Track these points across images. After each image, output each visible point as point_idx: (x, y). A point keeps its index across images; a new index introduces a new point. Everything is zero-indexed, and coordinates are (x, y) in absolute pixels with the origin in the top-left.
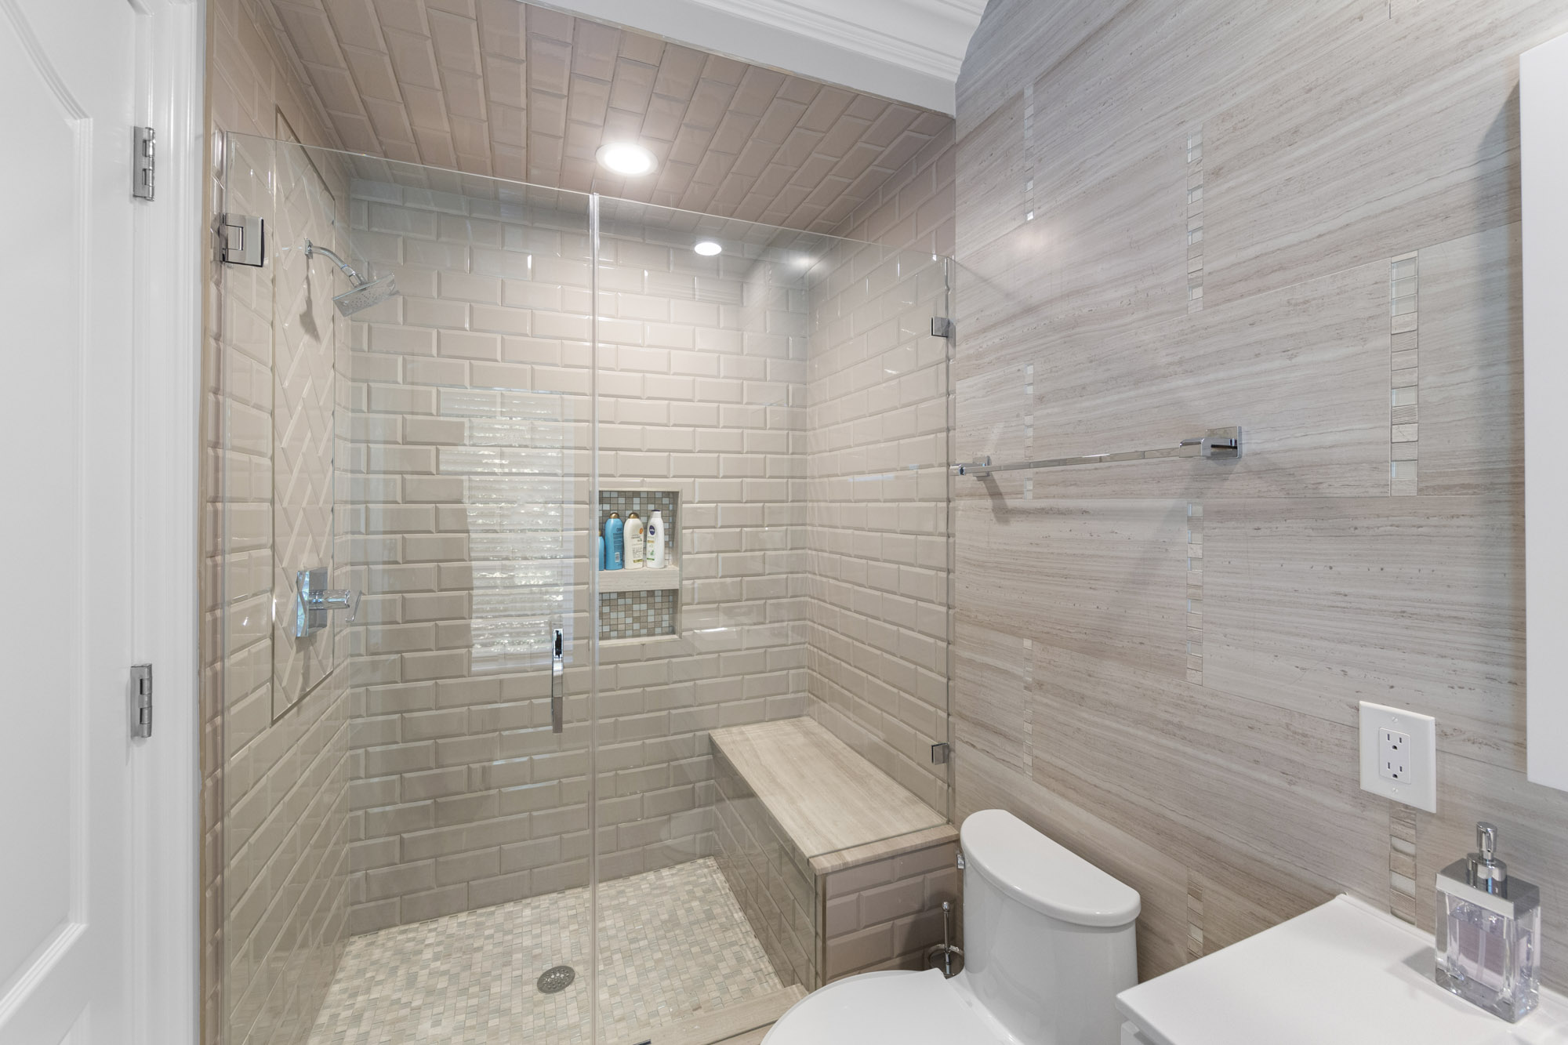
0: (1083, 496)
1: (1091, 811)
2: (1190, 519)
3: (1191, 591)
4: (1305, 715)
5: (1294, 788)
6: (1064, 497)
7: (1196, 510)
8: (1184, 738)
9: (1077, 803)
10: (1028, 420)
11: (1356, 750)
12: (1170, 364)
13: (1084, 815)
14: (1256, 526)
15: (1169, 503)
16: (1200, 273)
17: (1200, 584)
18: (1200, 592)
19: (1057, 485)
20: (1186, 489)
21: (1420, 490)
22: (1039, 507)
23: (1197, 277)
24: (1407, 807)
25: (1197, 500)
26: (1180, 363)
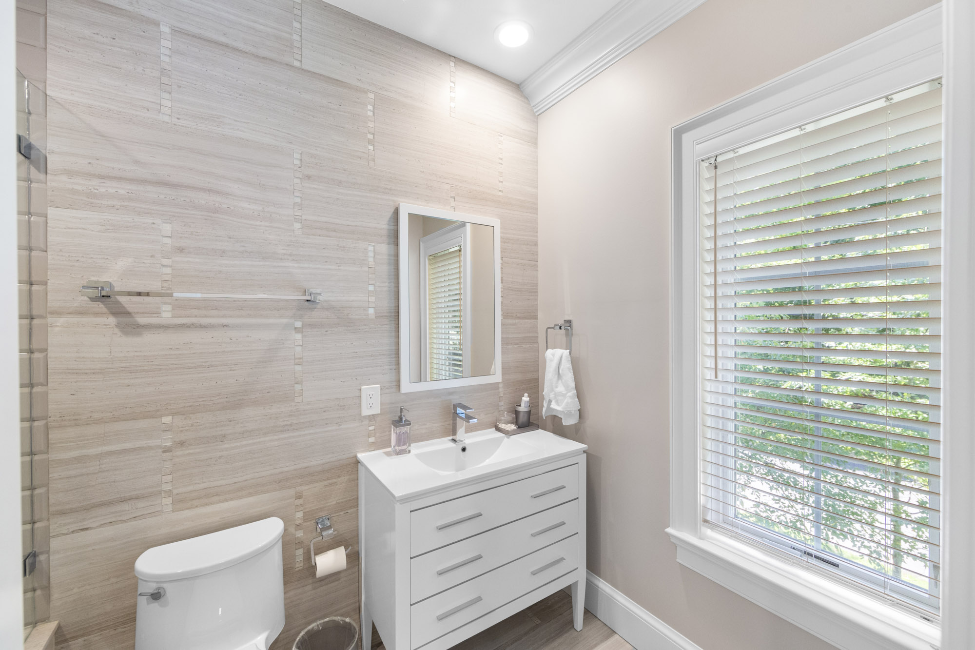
0: (224, 316)
1: (232, 499)
2: (296, 328)
3: (297, 361)
4: (344, 398)
5: (341, 427)
6: (206, 316)
7: (299, 324)
8: (294, 429)
9: (220, 502)
10: (165, 261)
11: (360, 404)
12: (285, 254)
13: (225, 505)
14: (326, 330)
15: (285, 321)
16: (300, 218)
17: (301, 357)
18: (301, 360)
19: (198, 309)
20: (295, 314)
21: (375, 317)
22: (180, 323)
23: (299, 219)
24: (373, 415)
25: (300, 320)
26: (290, 255)
